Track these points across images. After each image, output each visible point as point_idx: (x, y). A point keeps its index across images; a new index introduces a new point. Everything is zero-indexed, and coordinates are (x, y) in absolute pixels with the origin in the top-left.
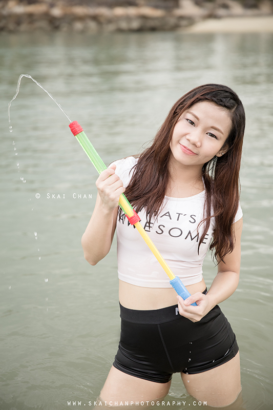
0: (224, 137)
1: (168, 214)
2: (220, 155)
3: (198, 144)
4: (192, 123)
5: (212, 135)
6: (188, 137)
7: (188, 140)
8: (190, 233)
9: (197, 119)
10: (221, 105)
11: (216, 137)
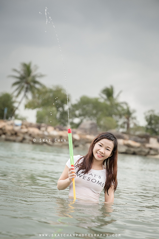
0: (111, 150)
1: (91, 174)
2: (110, 156)
3: (104, 153)
4: (101, 146)
5: (107, 149)
6: (100, 150)
7: (100, 152)
8: (99, 181)
9: (103, 144)
10: (110, 140)
11: (109, 150)
